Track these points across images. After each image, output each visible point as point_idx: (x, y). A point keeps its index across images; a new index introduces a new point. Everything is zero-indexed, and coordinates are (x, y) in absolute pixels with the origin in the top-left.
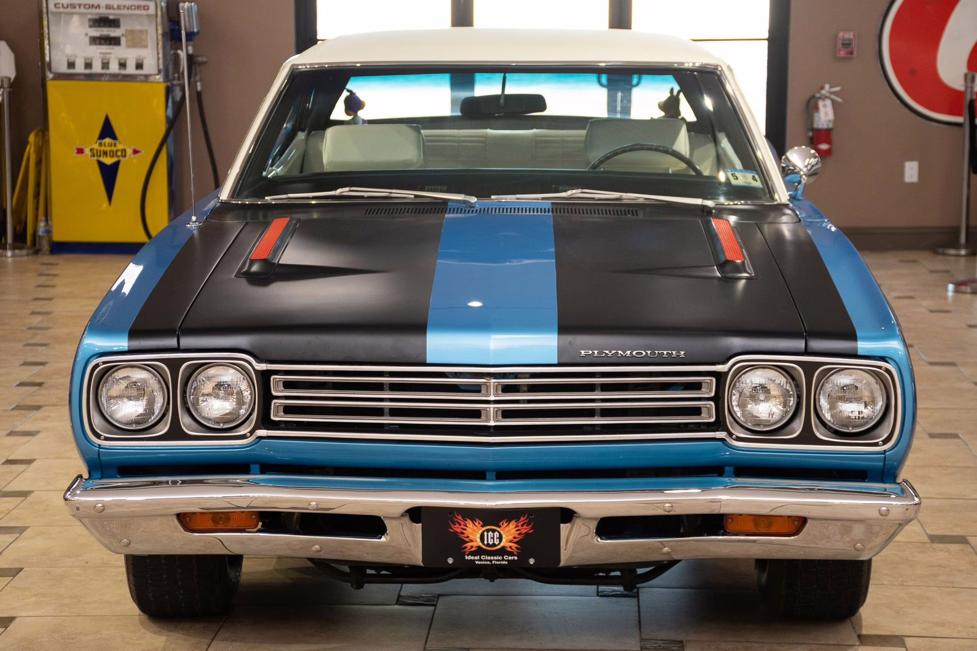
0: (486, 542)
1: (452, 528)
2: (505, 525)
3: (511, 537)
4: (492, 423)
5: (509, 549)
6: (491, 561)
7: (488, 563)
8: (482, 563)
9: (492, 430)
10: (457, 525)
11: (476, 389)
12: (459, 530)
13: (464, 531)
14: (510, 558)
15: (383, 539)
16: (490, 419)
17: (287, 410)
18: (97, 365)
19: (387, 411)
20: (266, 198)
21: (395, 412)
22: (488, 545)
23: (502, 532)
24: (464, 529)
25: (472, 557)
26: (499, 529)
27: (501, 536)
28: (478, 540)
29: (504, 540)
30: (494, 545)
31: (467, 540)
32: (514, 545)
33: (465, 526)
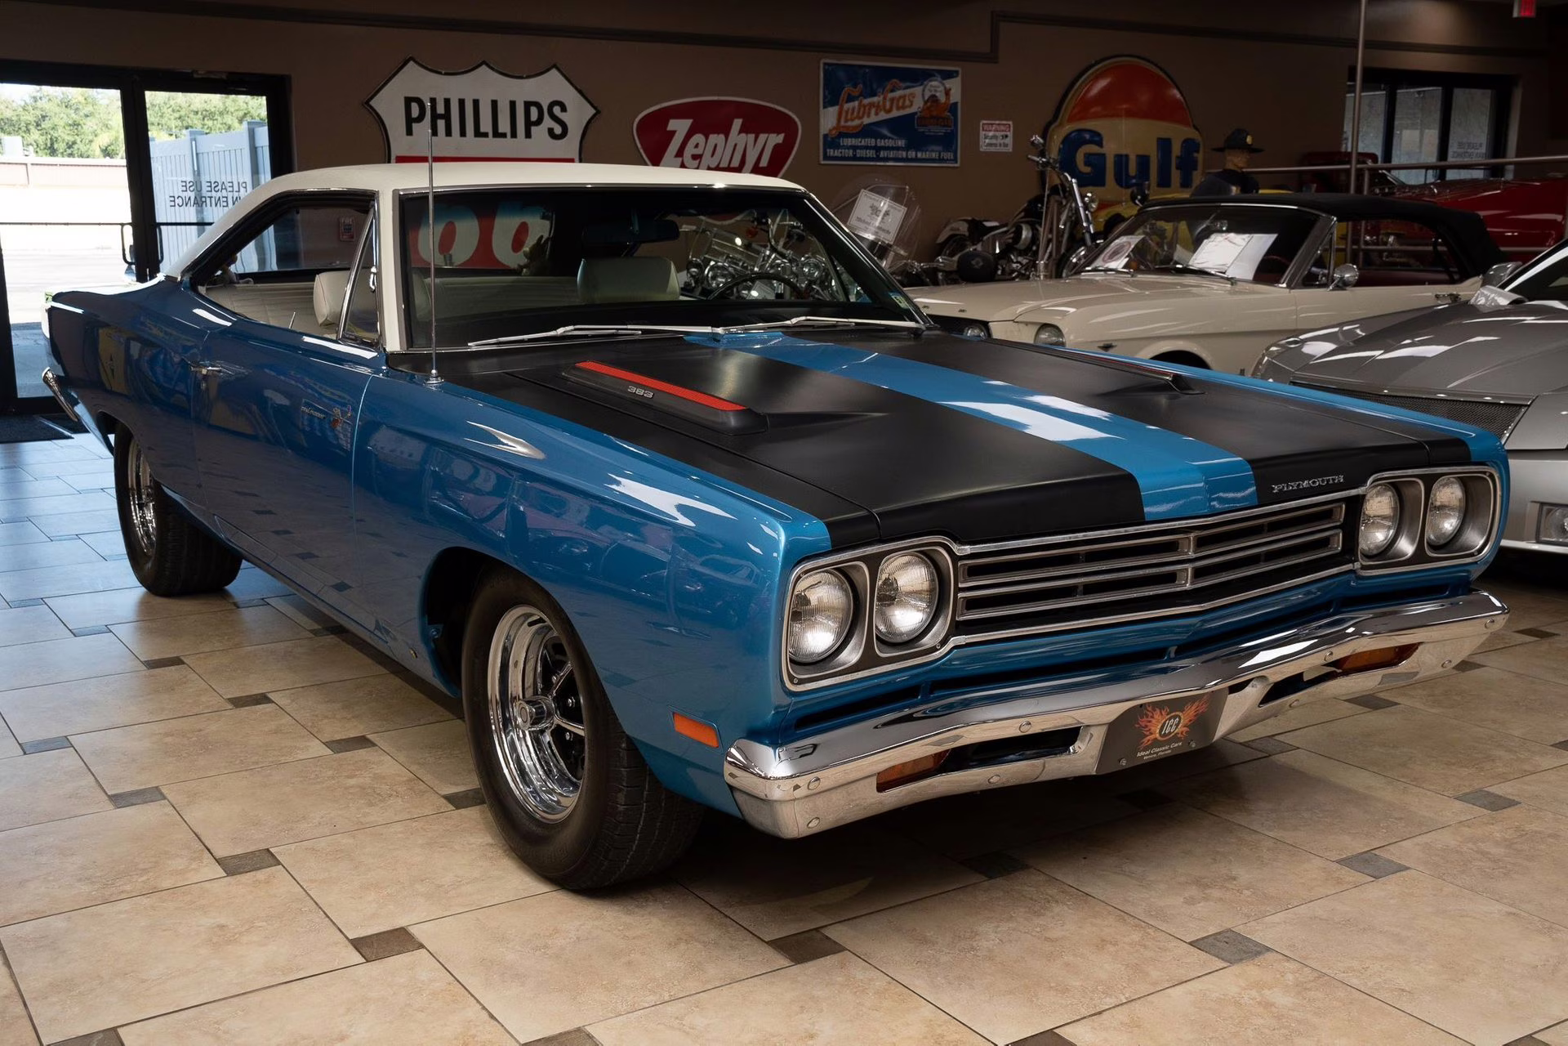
0: (1163, 733)
2: (1189, 707)
3: (1187, 722)
4: (1188, 587)
5: (1180, 735)
6: (1157, 753)
7: (1155, 755)
8: (1149, 757)
9: (1186, 596)
10: (1145, 719)
12: (1143, 724)
13: (1148, 724)
14: (1177, 745)
16: (1186, 582)
17: (972, 604)
18: (799, 578)
19: (1081, 588)
20: (469, 344)
21: (1089, 589)
22: (1165, 735)
23: (1182, 717)
24: (1150, 722)
25: (1143, 754)
26: (1181, 714)
27: (1179, 722)
28: (1158, 731)
29: (1180, 725)
30: (1170, 733)
31: (1148, 733)
32: (1186, 729)
33: (1152, 717)
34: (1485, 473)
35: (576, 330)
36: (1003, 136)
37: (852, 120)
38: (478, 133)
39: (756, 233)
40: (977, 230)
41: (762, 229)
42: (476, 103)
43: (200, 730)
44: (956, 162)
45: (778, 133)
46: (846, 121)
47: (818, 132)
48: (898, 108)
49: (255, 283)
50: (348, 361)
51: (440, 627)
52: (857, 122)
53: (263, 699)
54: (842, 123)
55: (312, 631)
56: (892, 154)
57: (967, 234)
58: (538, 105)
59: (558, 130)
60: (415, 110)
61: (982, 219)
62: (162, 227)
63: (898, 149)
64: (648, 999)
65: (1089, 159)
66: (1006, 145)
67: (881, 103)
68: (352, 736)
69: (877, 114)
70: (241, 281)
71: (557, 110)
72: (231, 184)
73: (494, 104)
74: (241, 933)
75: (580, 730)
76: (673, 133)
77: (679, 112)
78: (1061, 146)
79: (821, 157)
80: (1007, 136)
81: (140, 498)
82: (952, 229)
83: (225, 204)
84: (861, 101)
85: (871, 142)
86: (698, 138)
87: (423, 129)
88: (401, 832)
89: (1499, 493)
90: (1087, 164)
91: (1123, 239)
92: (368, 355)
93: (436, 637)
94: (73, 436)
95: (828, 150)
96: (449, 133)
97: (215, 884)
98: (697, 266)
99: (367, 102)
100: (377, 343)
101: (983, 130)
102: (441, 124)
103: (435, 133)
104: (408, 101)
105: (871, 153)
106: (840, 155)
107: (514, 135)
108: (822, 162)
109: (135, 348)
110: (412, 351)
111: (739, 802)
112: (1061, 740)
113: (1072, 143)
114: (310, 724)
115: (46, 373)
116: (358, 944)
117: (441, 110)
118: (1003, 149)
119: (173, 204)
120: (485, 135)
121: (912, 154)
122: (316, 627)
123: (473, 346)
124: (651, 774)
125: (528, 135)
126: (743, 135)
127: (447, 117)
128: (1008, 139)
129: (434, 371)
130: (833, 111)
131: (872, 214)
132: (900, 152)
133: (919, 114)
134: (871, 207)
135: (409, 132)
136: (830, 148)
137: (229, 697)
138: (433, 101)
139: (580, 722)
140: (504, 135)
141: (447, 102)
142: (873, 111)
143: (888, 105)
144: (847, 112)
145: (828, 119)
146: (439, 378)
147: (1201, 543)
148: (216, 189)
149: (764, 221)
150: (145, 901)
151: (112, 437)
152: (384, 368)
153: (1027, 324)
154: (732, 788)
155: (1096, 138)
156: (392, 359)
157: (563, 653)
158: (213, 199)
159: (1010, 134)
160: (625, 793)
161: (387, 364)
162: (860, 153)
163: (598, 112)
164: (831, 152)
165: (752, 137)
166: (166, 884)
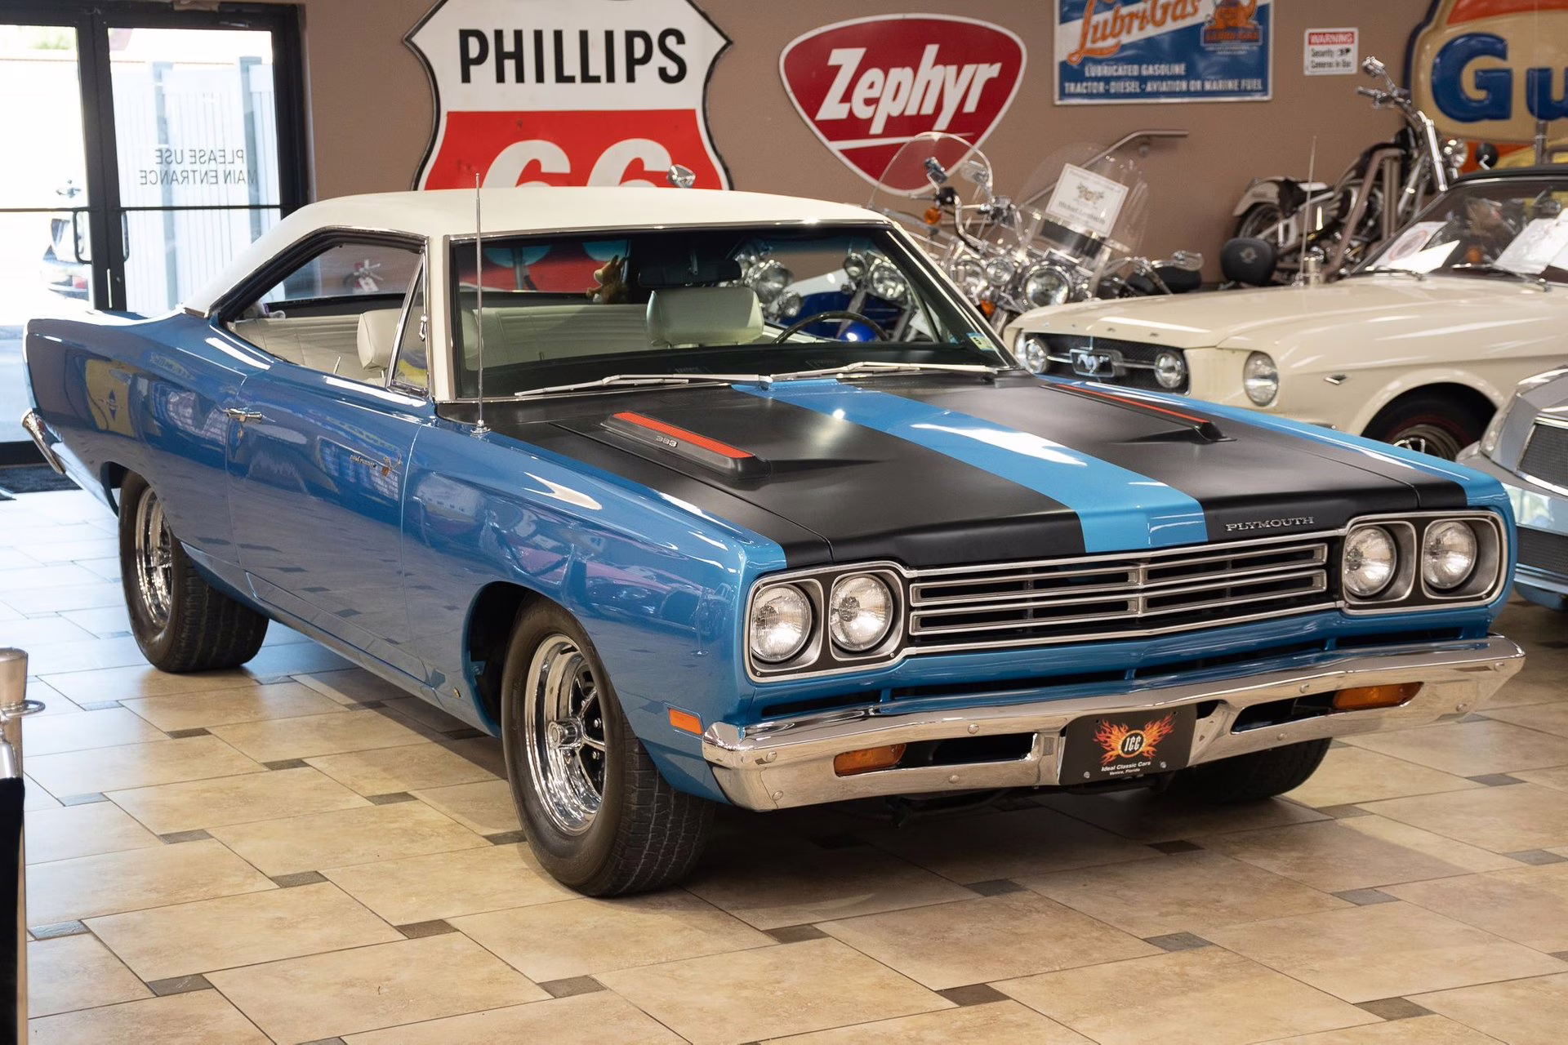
0: (1126, 750)
1: (1096, 738)
2: (1150, 726)
3: (1151, 741)
4: (1140, 614)
5: (1146, 755)
6: (1124, 770)
7: (1122, 772)
8: (1116, 773)
9: (1137, 623)
10: (1103, 734)
11: (1123, 577)
12: (1102, 739)
13: (1108, 740)
14: (1144, 764)
15: (1029, 757)
16: (1138, 610)
17: (926, 622)
18: (758, 589)
19: (1030, 612)
20: (516, 394)
21: (1039, 613)
22: (1128, 752)
23: (1144, 736)
24: (1109, 737)
25: (1107, 769)
26: (1142, 733)
27: (1142, 740)
28: (1120, 747)
29: (1144, 745)
30: (1133, 751)
31: (1108, 749)
32: (1151, 749)
33: (1111, 733)
34: (1486, 517)
35: (621, 379)
36: (1342, 51)
37: (1104, 38)
38: (561, 78)
39: (939, 217)
40: (1292, 196)
41: (947, 212)
42: (558, 35)
43: (238, 788)
44: (1266, 94)
45: (992, 62)
46: (1094, 41)
47: (1052, 58)
48: (1175, 18)
49: (287, 317)
50: (396, 410)
51: (483, 664)
52: (1110, 42)
53: (299, 763)
54: (1089, 45)
55: (347, 706)
56: (1164, 87)
57: (1276, 201)
58: (645, 36)
59: (673, 70)
60: (474, 49)
61: (1300, 180)
62: (128, 212)
63: (1174, 78)
64: (648, 961)
65: (1485, 80)
66: (1347, 64)
67: (1148, 13)
68: (393, 792)
69: (1141, 28)
70: (271, 314)
71: (671, 42)
72: (222, 153)
73: (584, 35)
74: (297, 922)
75: (601, 745)
76: (837, 69)
77: (845, 39)
78: (1438, 60)
79: (1056, 96)
80: (1348, 51)
81: (148, 561)
82: (1255, 195)
83: (214, 180)
84: (1117, 12)
85: (1134, 70)
86: (874, 74)
87: (484, 73)
88: (442, 860)
89: (1504, 537)
90: (1479, 87)
91: (1421, 226)
92: (418, 403)
93: (479, 673)
94: (14, 496)
95: (1067, 85)
96: (520, 78)
97: (272, 893)
98: (858, 263)
99: (409, 39)
100: (427, 393)
101: (1310, 43)
102: (510, 66)
103: (500, 78)
104: (465, 35)
105: (1133, 87)
106: (1085, 91)
107: (611, 78)
108: (1058, 103)
109: (143, 385)
110: (461, 401)
111: (716, 775)
112: (1015, 745)
113: (1453, 58)
114: (350, 783)
115: (27, 417)
116: (402, 929)
117: (509, 46)
118: (1341, 71)
119: (144, 181)
120: (571, 79)
121: (1196, 85)
122: (351, 701)
123: (520, 396)
124: (661, 776)
125: (631, 78)
126: (940, 68)
127: (518, 56)
128: (1350, 54)
129: (481, 422)
130: (1076, 26)
131: (1080, 197)
132: (1178, 82)
133: (1207, 25)
134: (1079, 188)
135: (466, 78)
136: (1070, 81)
137: (263, 761)
138: (499, 35)
139: (601, 739)
140: (597, 79)
141: (518, 35)
142: (1136, 24)
143: (1159, 14)
144: (1096, 28)
145: (1068, 39)
146: (485, 428)
147: (1152, 575)
148: (203, 160)
149: (949, 199)
150: (208, 903)
151: (116, 493)
152: (432, 417)
153: (1234, 350)
154: (711, 765)
155: (1496, 47)
156: (440, 409)
157: (592, 680)
158: (197, 174)
159: (1354, 48)
160: (637, 793)
161: (436, 413)
162: (1114, 87)
163: (729, 42)
164: (1071, 87)
165: (953, 69)
166: (224, 893)
